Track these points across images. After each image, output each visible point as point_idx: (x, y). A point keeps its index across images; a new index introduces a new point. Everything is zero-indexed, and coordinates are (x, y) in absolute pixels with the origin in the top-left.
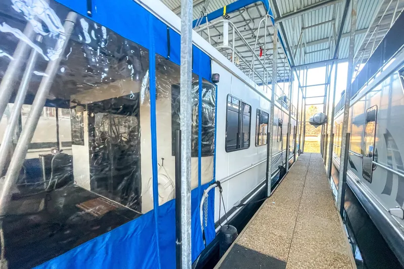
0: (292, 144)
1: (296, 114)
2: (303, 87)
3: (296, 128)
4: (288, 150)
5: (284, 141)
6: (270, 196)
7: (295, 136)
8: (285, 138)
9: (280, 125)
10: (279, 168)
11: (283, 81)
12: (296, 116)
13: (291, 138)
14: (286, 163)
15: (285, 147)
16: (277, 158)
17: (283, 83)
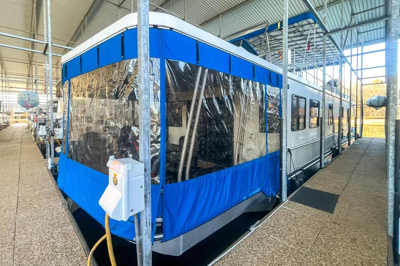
0: (345, 127)
1: (349, 95)
2: (357, 70)
3: (349, 111)
4: (341, 135)
5: (335, 124)
6: (324, 168)
7: (349, 119)
8: (336, 121)
9: (331, 107)
10: (331, 150)
11: (332, 64)
12: (349, 98)
13: (344, 121)
14: (339, 146)
15: (336, 130)
16: (329, 140)
17: (332, 66)
